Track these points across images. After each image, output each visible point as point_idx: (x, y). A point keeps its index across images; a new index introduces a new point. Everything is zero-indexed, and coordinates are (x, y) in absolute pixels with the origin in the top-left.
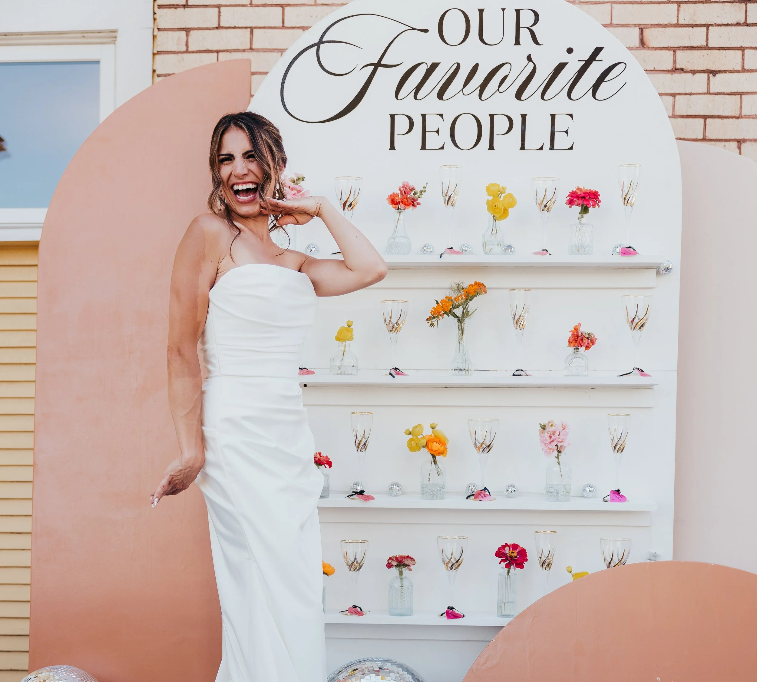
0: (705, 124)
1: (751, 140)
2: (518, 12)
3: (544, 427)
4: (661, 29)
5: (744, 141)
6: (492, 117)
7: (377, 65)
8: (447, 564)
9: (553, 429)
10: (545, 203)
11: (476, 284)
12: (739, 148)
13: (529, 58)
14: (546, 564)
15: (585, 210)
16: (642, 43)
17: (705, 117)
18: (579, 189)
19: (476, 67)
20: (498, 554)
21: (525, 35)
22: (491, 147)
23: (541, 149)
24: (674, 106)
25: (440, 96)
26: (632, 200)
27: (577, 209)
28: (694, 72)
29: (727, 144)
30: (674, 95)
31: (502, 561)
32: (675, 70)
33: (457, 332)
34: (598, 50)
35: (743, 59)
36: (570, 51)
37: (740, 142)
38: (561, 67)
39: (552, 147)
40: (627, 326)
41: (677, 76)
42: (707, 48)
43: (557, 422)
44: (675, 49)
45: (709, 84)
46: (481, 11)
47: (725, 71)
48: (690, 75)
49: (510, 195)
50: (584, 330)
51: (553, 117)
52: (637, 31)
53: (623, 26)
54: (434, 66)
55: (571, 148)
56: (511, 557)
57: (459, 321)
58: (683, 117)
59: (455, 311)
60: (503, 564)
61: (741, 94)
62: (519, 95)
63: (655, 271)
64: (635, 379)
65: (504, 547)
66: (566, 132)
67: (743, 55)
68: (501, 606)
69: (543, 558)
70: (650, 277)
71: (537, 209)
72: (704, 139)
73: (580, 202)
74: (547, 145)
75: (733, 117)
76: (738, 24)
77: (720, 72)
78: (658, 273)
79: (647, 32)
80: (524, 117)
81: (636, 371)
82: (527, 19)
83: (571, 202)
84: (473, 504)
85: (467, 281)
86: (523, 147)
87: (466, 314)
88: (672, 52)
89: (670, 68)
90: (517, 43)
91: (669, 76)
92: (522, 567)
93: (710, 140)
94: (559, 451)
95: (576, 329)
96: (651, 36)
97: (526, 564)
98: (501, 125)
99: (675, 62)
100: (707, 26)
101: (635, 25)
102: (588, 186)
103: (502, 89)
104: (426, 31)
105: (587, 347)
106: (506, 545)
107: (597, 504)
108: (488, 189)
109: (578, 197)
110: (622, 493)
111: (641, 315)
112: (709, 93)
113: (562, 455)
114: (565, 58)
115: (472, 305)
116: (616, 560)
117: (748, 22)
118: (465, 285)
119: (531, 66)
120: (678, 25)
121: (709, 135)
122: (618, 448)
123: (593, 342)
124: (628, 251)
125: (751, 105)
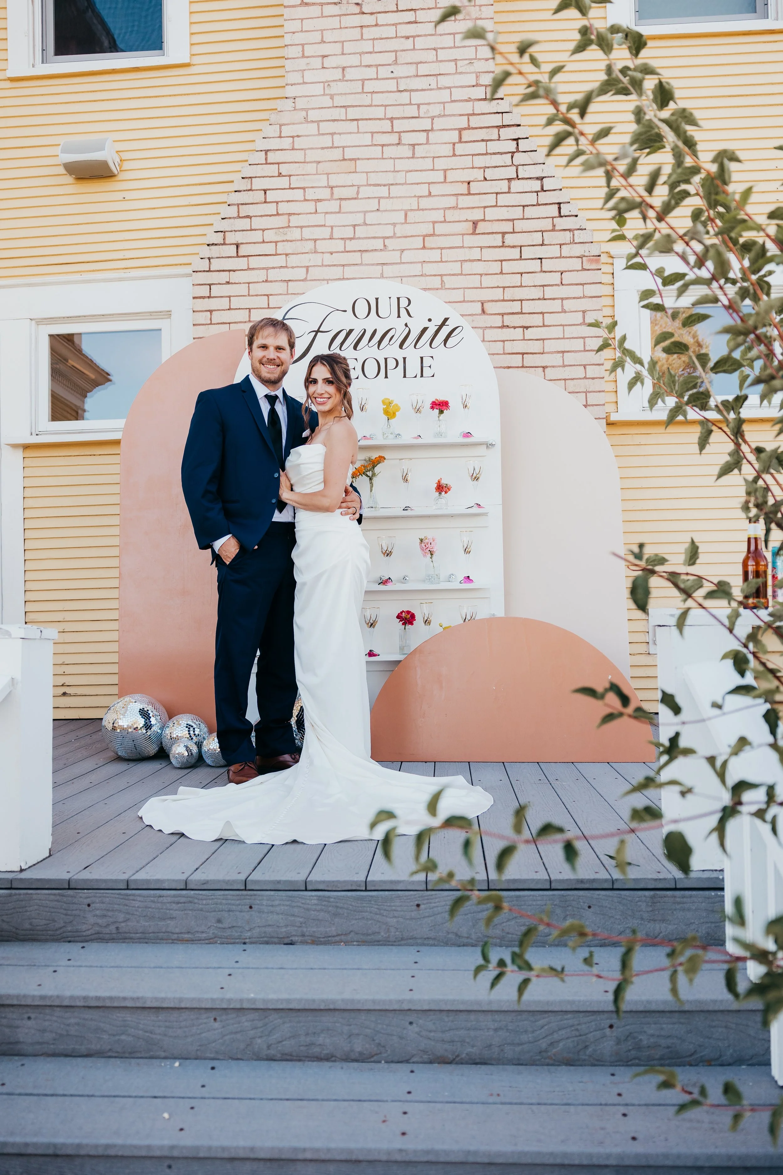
0: (523, 358)
1: (550, 367)
2: (398, 299)
3: (421, 540)
4: (494, 303)
5: (547, 367)
6: (386, 359)
7: (317, 332)
8: (368, 624)
9: (427, 541)
10: (417, 408)
11: (380, 457)
12: (544, 371)
13: (406, 325)
14: (427, 622)
15: (441, 412)
16: (483, 311)
17: (523, 354)
18: (437, 400)
19: (375, 331)
20: (398, 617)
21: (403, 312)
22: (386, 377)
23: (416, 377)
24: (504, 347)
25: (355, 348)
26: (468, 405)
27: (436, 411)
28: (515, 328)
29: (536, 369)
30: (503, 341)
31: (401, 621)
32: (503, 327)
33: (369, 485)
34: (446, 320)
35: (543, 319)
36: (430, 320)
37: (544, 368)
38: (425, 330)
39: (422, 376)
40: (469, 478)
41: (504, 330)
42: (522, 313)
43: (430, 536)
44: (503, 315)
45: (524, 334)
46: (377, 299)
47: (533, 327)
48: (512, 329)
49: (396, 405)
50: (443, 482)
51: (422, 358)
52: (480, 304)
53: (471, 302)
54: (351, 331)
55: (433, 376)
56: (406, 619)
57: (371, 479)
58: (509, 354)
59: (368, 473)
60: (401, 623)
61: (543, 340)
62: (401, 346)
63: (485, 446)
64: (476, 510)
65: (402, 613)
66: (430, 367)
67: (543, 317)
68: (402, 649)
69: (426, 619)
70: (482, 450)
71: (413, 411)
72: (523, 367)
73: (438, 407)
74: (419, 375)
75: (539, 353)
76: (539, 299)
77: (530, 327)
78: (487, 447)
79: (485, 305)
80: (404, 359)
81: (476, 506)
82: (404, 303)
83: (432, 408)
84: (382, 587)
85: (374, 455)
86: (405, 376)
87: (374, 475)
88: (501, 316)
89: (500, 326)
90: (399, 316)
91: (500, 330)
92: (412, 624)
93: (527, 367)
94: (432, 554)
95: (439, 482)
96: (488, 307)
97: (414, 622)
98: (391, 364)
99: (503, 322)
100: (521, 300)
101: (479, 301)
102: (442, 398)
103: (391, 343)
104: (345, 311)
105: (446, 492)
106: (403, 611)
107: (456, 585)
108: (384, 402)
109: (436, 405)
110: (471, 578)
111: (477, 471)
112: (524, 340)
113: (434, 556)
114: (427, 324)
115: (377, 469)
116: (468, 617)
117: (545, 297)
118: (373, 458)
119: (407, 329)
120: (504, 300)
121: (525, 364)
122: (467, 551)
123: (449, 490)
124: (468, 435)
125: (550, 346)
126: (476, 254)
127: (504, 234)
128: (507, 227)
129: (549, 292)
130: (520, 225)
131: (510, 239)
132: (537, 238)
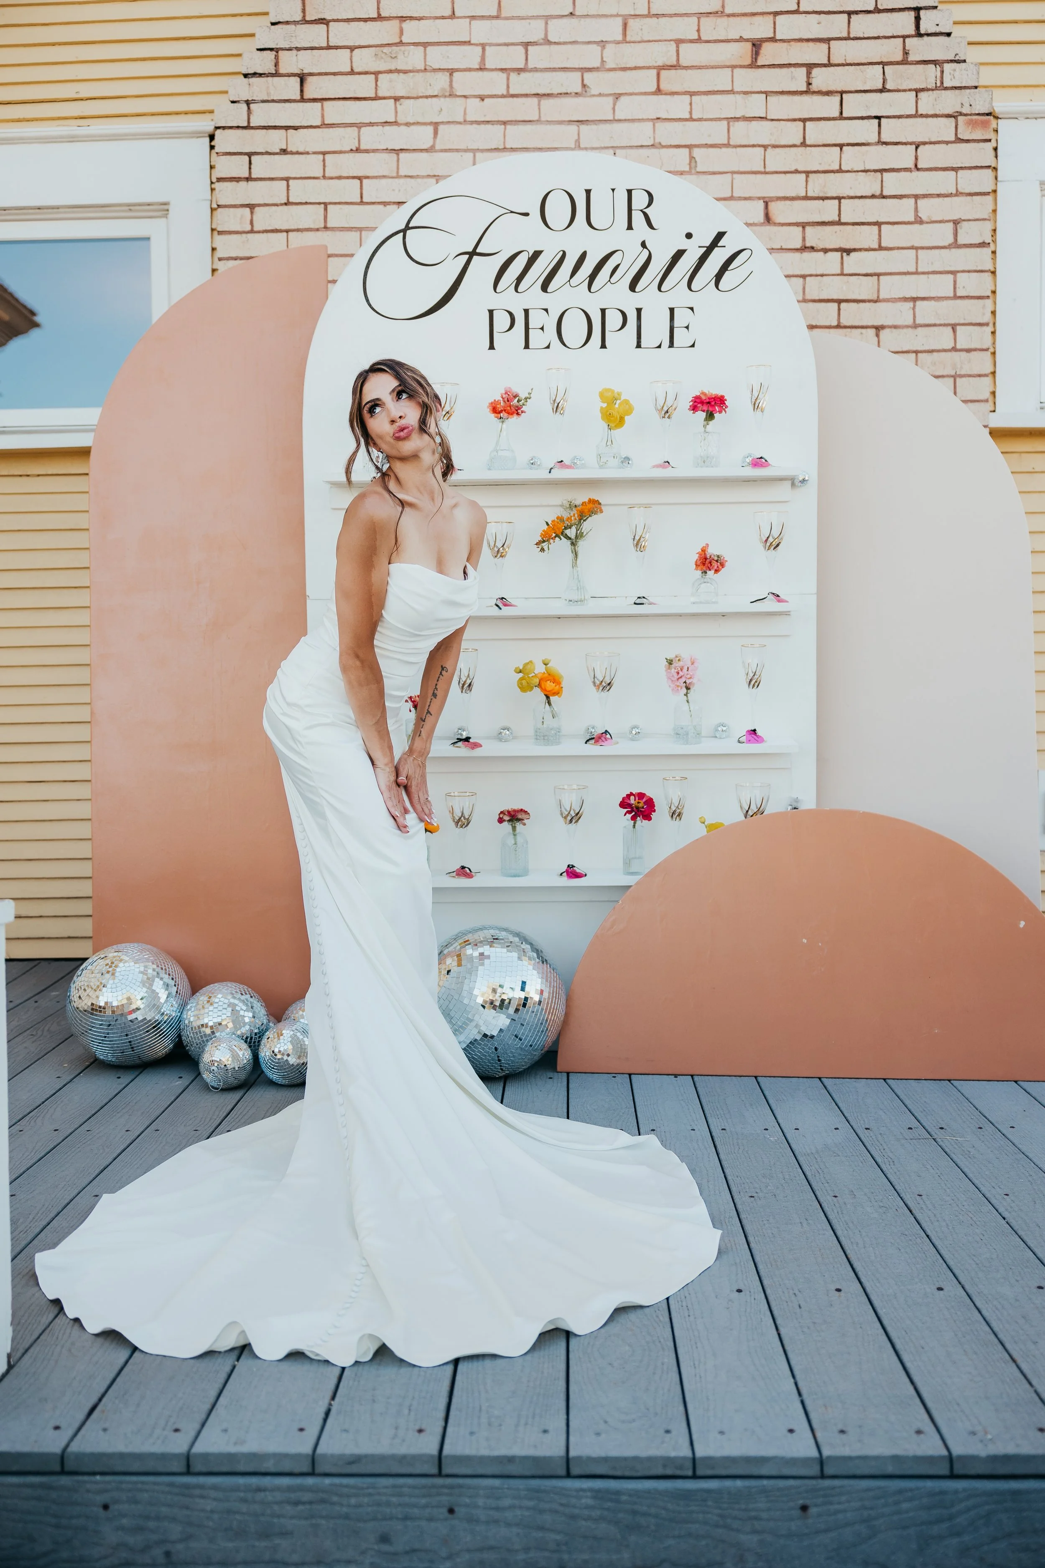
0: (839, 309)
1: (890, 327)
2: (630, 192)
3: (670, 662)
4: (788, 202)
5: (883, 327)
6: (603, 311)
7: (473, 254)
8: (565, 818)
9: (681, 663)
10: (665, 409)
11: (590, 501)
12: (877, 335)
13: (643, 245)
14: (676, 814)
15: (710, 416)
16: (768, 218)
17: (840, 302)
18: (703, 393)
19: (584, 255)
20: (623, 804)
21: (638, 218)
22: (603, 346)
23: (659, 347)
24: (804, 289)
25: (545, 287)
26: (763, 403)
27: (701, 415)
28: (826, 251)
29: (863, 331)
30: (804, 277)
31: (628, 812)
32: (804, 249)
33: (571, 556)
34: (720, 235)
35: (880, 236)
36: (689, 236)
37: (878, 329)
38: (679, 254)
39: (671, 345)
40: (761, 546)
41: (807, 255)
42: (839, 223)
43: (686, 655)
44: (803, 225)
45: (842, 264)
46: (588, 192)
47: (860, 250)
48: (822, 253)
49: (626, 402)
50: (712, 551)
51: (672, 310)
52: (761, 204)
53: (745, 199)
54: (537, 254)
55: (693, 346)
56: (637, 808)
57: (573, 544)
58: (814, 301)
59: (568, 532)
60: (629, 816)
61: (878, 275)
62: (633, 287)
63: (790, 482)
64: (771, 605)
65: (628, 796)
66: (687, 327)
67: (880, 231)
68: (627, 862)
69: (673, 808)
70: (784, 491)
71: (656, 416)
72: (838, 326)
73: (705, 408)
74: (666, 342)
75: (870, 301)
76: (873, 196)
77: (855, 250)
78: (793, 484)
79: (772, 206)
80: (639, 311)
81: (771, 596)
82: (640, 201)
83: (694, 408)
84: (593, 749)
85: (581, 497)
86: (639, 346)
87: (579, 536)
88: (800, 229)
89: (799, 247)
90: (630, 227)
91: (797, 255)
92: (649, 819)
93: (845, 327)
94: (688, 688)
95: (703, 550)
96: (779, 211)
97: (654, 816)
98: (614, 320)
99: (804, 239)
100: (839, 198)
101: (759, 198)
102: (714, 390)
103: (613, 280)
104: (527, 214)
105: (717, 571)
106: (632, 794)
107: (729, 746)
108: (602, 395)
109: (702, 403)
110: (759, 732)
111: (775, 533)
112: (842, 274)
113: (691, 692)
114: (684, 244)
115: (586, 526)
116: (754, 809)
117: (885, 193)
118: (578, 502)
119: (646, 253)
120: (806, 198)
121: (844, 322)
122: (754, 682)
123: (723, 565)
124: (759, 462)
125: (890, 287)
126: (755, 106)
127: (810, 67)
128: (817, 54)
129: (893, 184)
130: (842, 51)
131: (822, 79)
132: (873, 77)
